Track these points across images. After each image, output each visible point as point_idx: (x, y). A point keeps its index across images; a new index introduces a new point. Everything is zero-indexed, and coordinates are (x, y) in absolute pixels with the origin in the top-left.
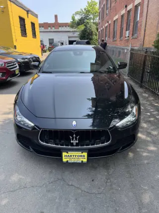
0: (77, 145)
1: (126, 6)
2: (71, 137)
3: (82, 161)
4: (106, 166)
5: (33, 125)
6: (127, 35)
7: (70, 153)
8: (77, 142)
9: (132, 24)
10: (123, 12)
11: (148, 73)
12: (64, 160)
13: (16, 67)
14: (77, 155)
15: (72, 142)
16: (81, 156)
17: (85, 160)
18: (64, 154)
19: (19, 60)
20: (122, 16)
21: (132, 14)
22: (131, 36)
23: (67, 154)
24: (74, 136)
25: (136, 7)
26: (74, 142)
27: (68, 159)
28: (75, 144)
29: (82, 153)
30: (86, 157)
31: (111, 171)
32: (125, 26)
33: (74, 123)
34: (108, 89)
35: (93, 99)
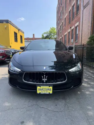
0: (46, 82)
1: (71, 28)
2: (43, 77)
3: (49, 93)
4: (64, 98)
5: (20, 70)
6: (72, 41)
7: (42, 87)
8: (46, 80)
9: (74, 36)
10: (69, 30)
11: (85, 59)
12: (38, 92)
13: (11, 54)
14: (46, 88)
15: (43, 80)
16: (49, 89)
17: (51, 92)
18: (38, 88)
19: (12, 51)
20: (69, 32)
21: (74, 31)
22: (74, 41)
23: (40, 88)
24: (45, 76)
25: (76, 27)
26: (45, 80)
27: (41, 92)
28: (45, 81)
29: (49, 87)
30: (52, 90)
31: (68, 101)
32: (70, 37)
33: (45, 68)
34: (63, 58)
35: (55, 62)
